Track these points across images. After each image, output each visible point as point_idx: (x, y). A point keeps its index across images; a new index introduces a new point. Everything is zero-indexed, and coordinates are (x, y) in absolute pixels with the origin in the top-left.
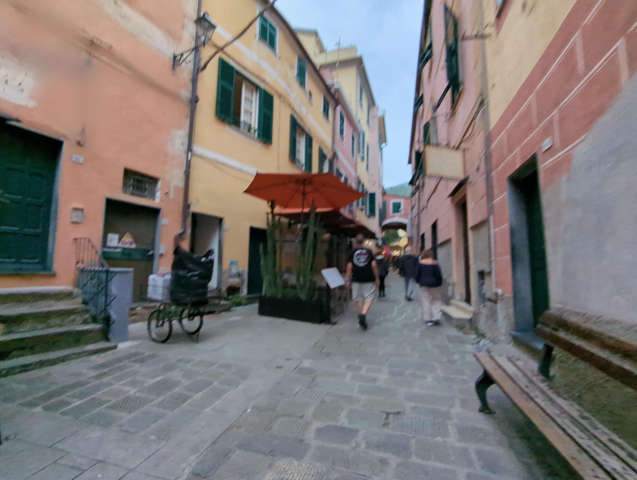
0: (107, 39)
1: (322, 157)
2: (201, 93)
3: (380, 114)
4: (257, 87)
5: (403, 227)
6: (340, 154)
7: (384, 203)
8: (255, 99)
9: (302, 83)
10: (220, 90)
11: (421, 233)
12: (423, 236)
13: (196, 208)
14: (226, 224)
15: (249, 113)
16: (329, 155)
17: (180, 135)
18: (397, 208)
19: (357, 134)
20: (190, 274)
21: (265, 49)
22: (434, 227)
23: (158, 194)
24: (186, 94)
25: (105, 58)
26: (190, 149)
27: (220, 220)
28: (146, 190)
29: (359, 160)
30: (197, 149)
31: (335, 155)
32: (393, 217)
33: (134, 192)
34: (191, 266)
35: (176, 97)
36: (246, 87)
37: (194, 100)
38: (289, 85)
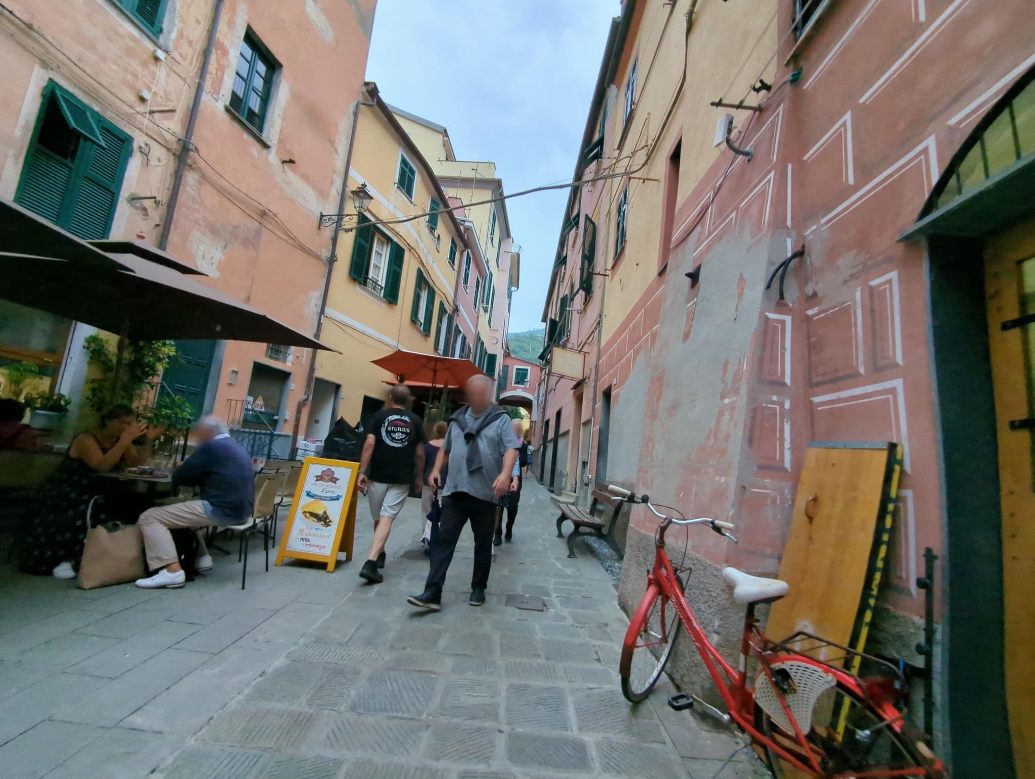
0: (273, 207)
1: (443, 310)
2: (338, 252)
3: (514, 250)
4: (389, 239)
5: (527, 404)
6: (461, 308)
7: (506, 367)
8: (386, 252)
9: (432, 229)
10: (357, 246)
11: (546, 419)
12: (547, 423)
13: (318, 374)
14: (343, 392)
15: (377, 267)
16: (449, 309)
17: (316, 296)
18: (521, 377)
19: (484, 278)
20: (348, 443)
21: (402, 197)
22: (559, 414)
23: (290, 358)
24: (325, 253)
25: (270, 227)
26: (322, 311)
27: (338, 387)
28: (281, 352)
29: (482, 310)
30: (328, 311)
31: (456, 310)
32: (515, 389)
33: (273, 355)
34: (349, 436)
35: (318, 258)
36: (378, 239)
37: (332, 259)
38: (419, 233)
